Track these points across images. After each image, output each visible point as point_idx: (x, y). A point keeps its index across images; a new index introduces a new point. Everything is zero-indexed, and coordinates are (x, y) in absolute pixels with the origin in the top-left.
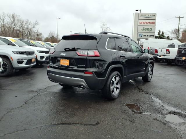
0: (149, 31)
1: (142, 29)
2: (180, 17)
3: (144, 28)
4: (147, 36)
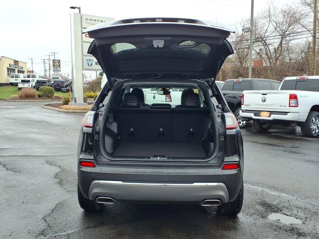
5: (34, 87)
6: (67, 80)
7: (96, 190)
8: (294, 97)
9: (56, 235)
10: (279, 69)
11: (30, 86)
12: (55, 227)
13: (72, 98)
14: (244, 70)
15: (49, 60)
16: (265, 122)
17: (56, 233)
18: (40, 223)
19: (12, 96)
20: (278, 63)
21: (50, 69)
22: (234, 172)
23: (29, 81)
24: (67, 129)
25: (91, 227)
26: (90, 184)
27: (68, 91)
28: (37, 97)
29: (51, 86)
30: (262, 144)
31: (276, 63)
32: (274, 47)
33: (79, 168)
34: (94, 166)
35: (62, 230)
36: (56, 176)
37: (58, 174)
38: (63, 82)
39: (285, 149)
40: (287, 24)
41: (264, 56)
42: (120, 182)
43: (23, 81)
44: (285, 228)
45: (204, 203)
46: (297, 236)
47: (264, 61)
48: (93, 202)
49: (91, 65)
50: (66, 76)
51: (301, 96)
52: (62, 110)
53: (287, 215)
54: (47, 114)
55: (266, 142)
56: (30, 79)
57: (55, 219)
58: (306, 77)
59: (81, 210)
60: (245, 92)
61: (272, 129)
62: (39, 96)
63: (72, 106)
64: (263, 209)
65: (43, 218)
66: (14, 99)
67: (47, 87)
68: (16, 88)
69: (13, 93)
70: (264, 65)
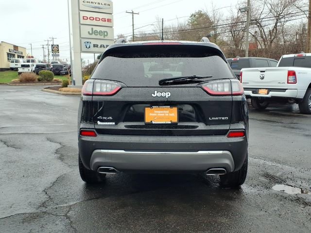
0: (102, 37)
1: (89, 32)
2: (133, 13)
3: (92, 29)
4: (101, 47)
5: (34, 71)
6: (66, 65)
7: (97, 160)
8: (292, 74)
9: (57, 206)
10: (274, 51)
11: (30, 71)
12: (56, 199)
13: (71, 82)
14: (240, 52)
15: (48, 45)
16: (263, 99)
17: (57, 205)
18: (41, 196)
19: (13, 80)
20: (273, 45)
21: (49, 55)
22: (239, 139)
23: (28, 66)
24: (67, 109)
25: (93, 199)
26: (91, 154)
27: (67, 74)
28: (37, 81)
29: (51, 71)
30: (260, 120)
31: (270, 45)
32: (269, 30)
33: (79, 137)
34: (95, 136)
35: (63, 202)
36: (57, 152)
37: (58, 150)
38: (61, 67)
39: (284, 125)
40: (282, 6)
41: (259, 38)
42: (123, 151)
43: (23, 66)
44: (291, 198)
45: (209, 173)
46: (304, 206)
47: (259, 43)
48: (95, 172)
49: (89, 47)
50: (65, 61)
51: (299, 73)
52: (62, 92)
53: (292, 186)
54: (47, 96)
55: (264, 119)
56: (30, 64)
57: (56, 191)
58: (303, 54)
59: (83, 183)
60: (243, 70)
61: (270, 107)
62: (39, 80)
63: (71, 88)
64: (266, 180)
65: (44, 191)
66: (15, 83)
67: (47, 71)
68: (16, 73)
69: (14, 77)
70: (259, 47)
